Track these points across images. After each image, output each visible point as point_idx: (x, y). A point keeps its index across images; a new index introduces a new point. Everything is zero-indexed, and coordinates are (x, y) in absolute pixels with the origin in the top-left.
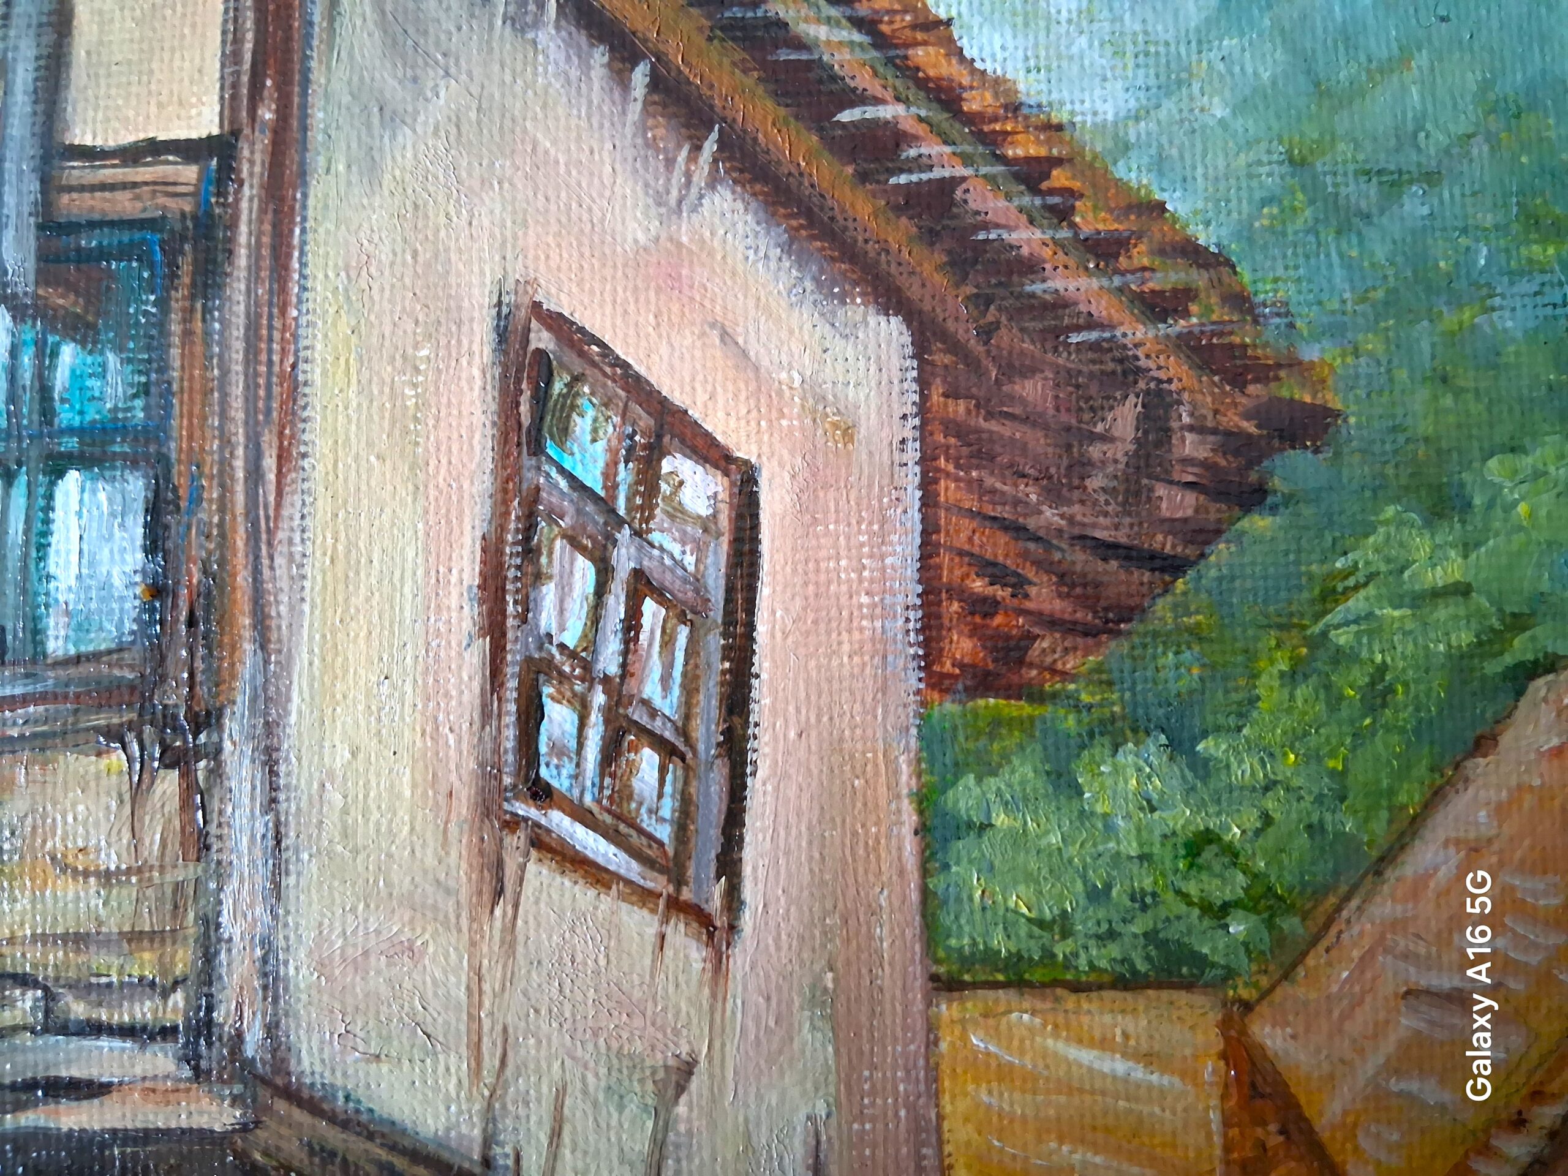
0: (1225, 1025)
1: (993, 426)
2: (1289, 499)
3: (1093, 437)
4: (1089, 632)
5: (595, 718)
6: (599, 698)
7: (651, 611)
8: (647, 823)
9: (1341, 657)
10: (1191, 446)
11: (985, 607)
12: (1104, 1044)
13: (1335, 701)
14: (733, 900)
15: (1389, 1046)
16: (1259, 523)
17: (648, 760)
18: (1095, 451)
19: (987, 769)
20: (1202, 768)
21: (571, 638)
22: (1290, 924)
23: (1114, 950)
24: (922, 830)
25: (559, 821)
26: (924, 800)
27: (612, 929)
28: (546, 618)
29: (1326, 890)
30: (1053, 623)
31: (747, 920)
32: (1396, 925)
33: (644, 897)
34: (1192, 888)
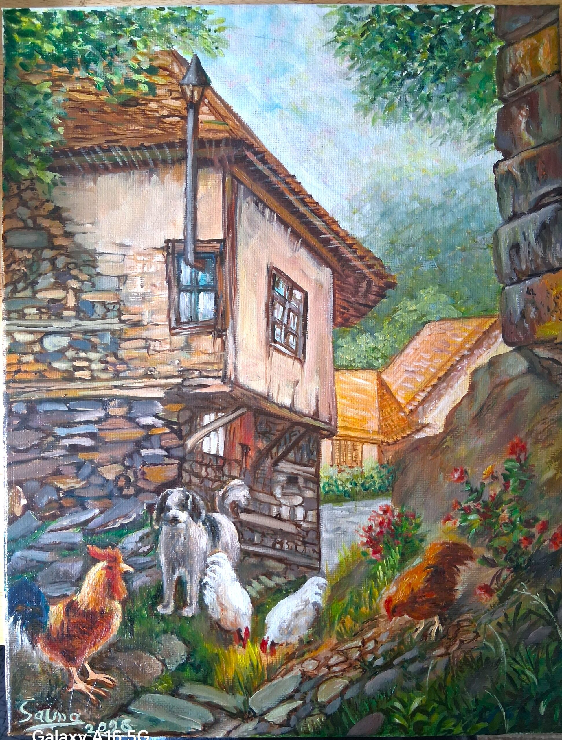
0: (378, 375)
1: (344, 285)
2: (389, 297)
3: (359, 287)
4: (358, 317)
5: (283, 330)
6: (284, 327)
7: (291, 313)
8: (291, 346)
9: (397, 321)
10: (374, 289)
11: (343, 313)
12: (359, 378)
13: (395, 327)
14: (304, 357)
15: (403, 378)
16: (384, 300)
17: (291, 337)
18: (360, 289)
19: (343, 338)
20: (375, 337)
21: (279, 318)
22: (388, 360)
23: (361, 364)
24: (333, 347)
25: (278, 346)
26: (333, 343)
27: (286, 362)
28: (276, 315)
29: (393, 356)
30: (353, 316)
31: (306, 360)
32: (404, 361)
33: (291, 357)
34: (373, 355)
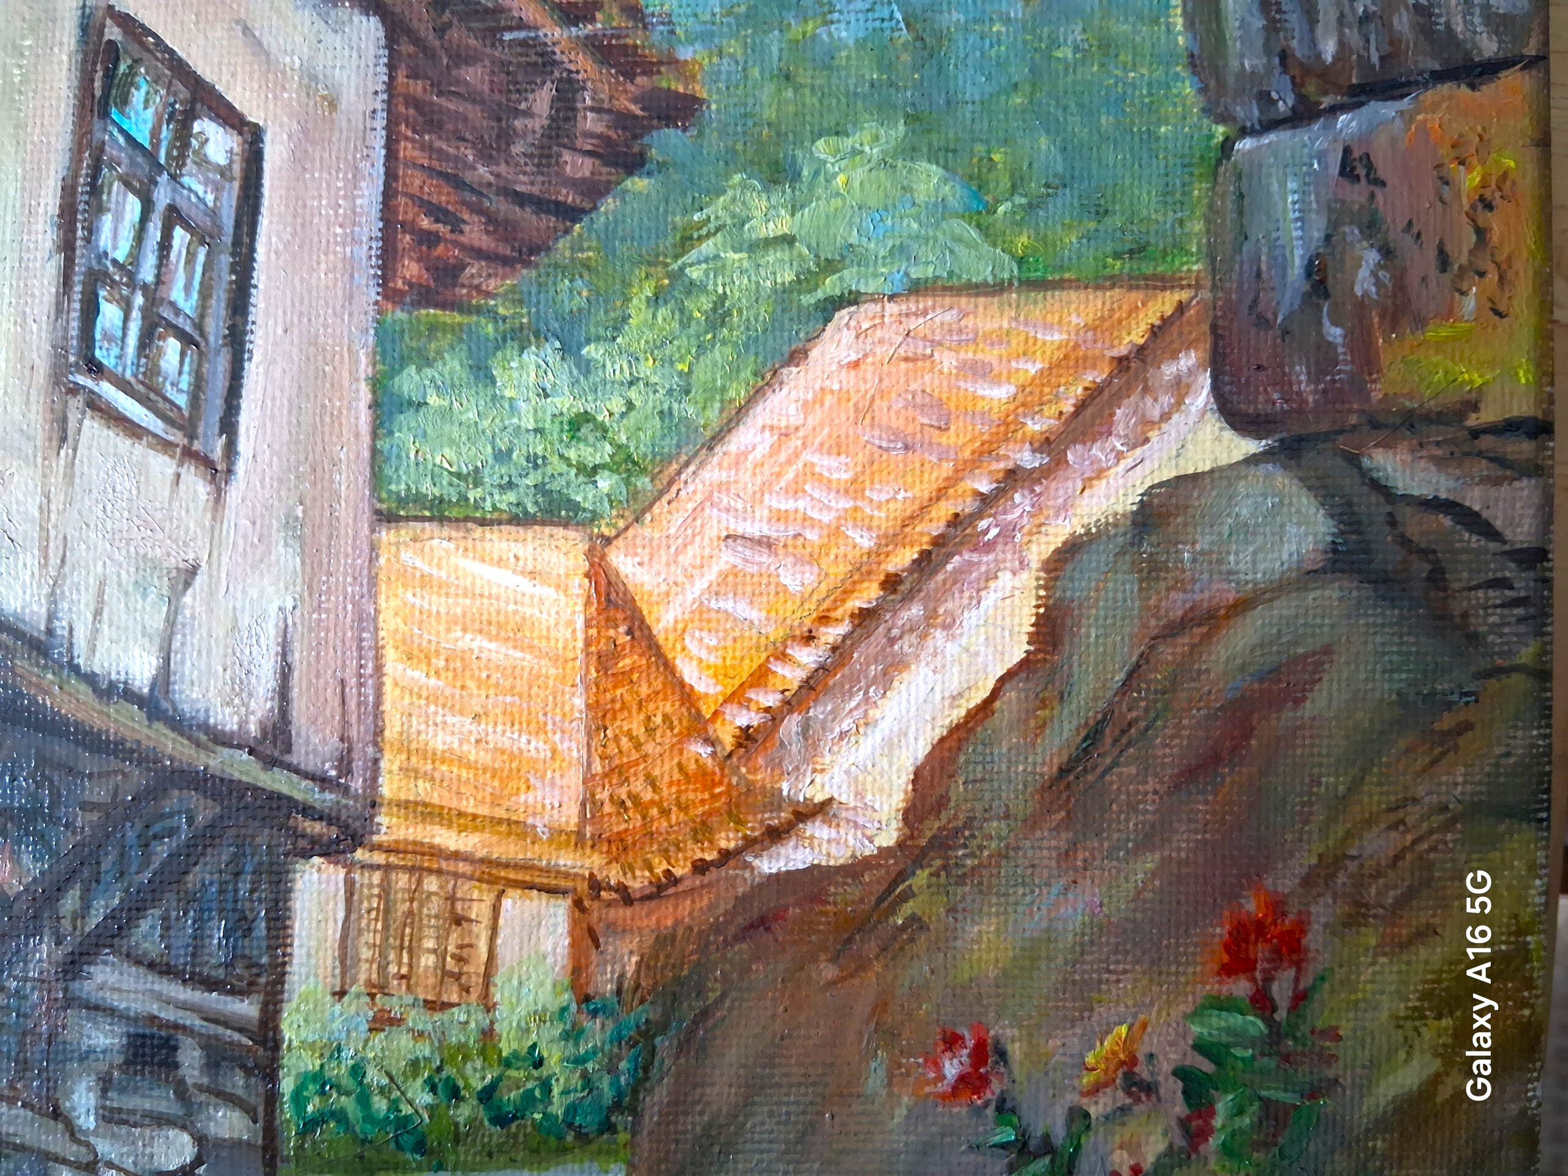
0: (590, 554)
1: (442, 101)
2: (662, 166)
3: (517, 113)
4: (507, 262)
5: (136, 314)
6: (139, 300)
7: (180, 236)
8: (170, 392)
9: (692, 288)
10: (591, 122)
11: (429, 239)
12: (500, 562)
13: (686, 321)
14: (231, 450)
15: (712, 574)
16: (638, 184)
17: (172, 347)
18: (518, 123)
19: (425, 361)
20: (586, 367)
21: (121, 255)
22: (643, 482)
23: (511, 497)
24: (374, 405)
25: (107, 390)
26: (378, 384)
27: (142, 469)
28: (104, 239)
29: (667, 460)
30: (479, 254)
31: (240, 467)
32: (720, 486)
33: (166, 446)
34: (572, 454)
